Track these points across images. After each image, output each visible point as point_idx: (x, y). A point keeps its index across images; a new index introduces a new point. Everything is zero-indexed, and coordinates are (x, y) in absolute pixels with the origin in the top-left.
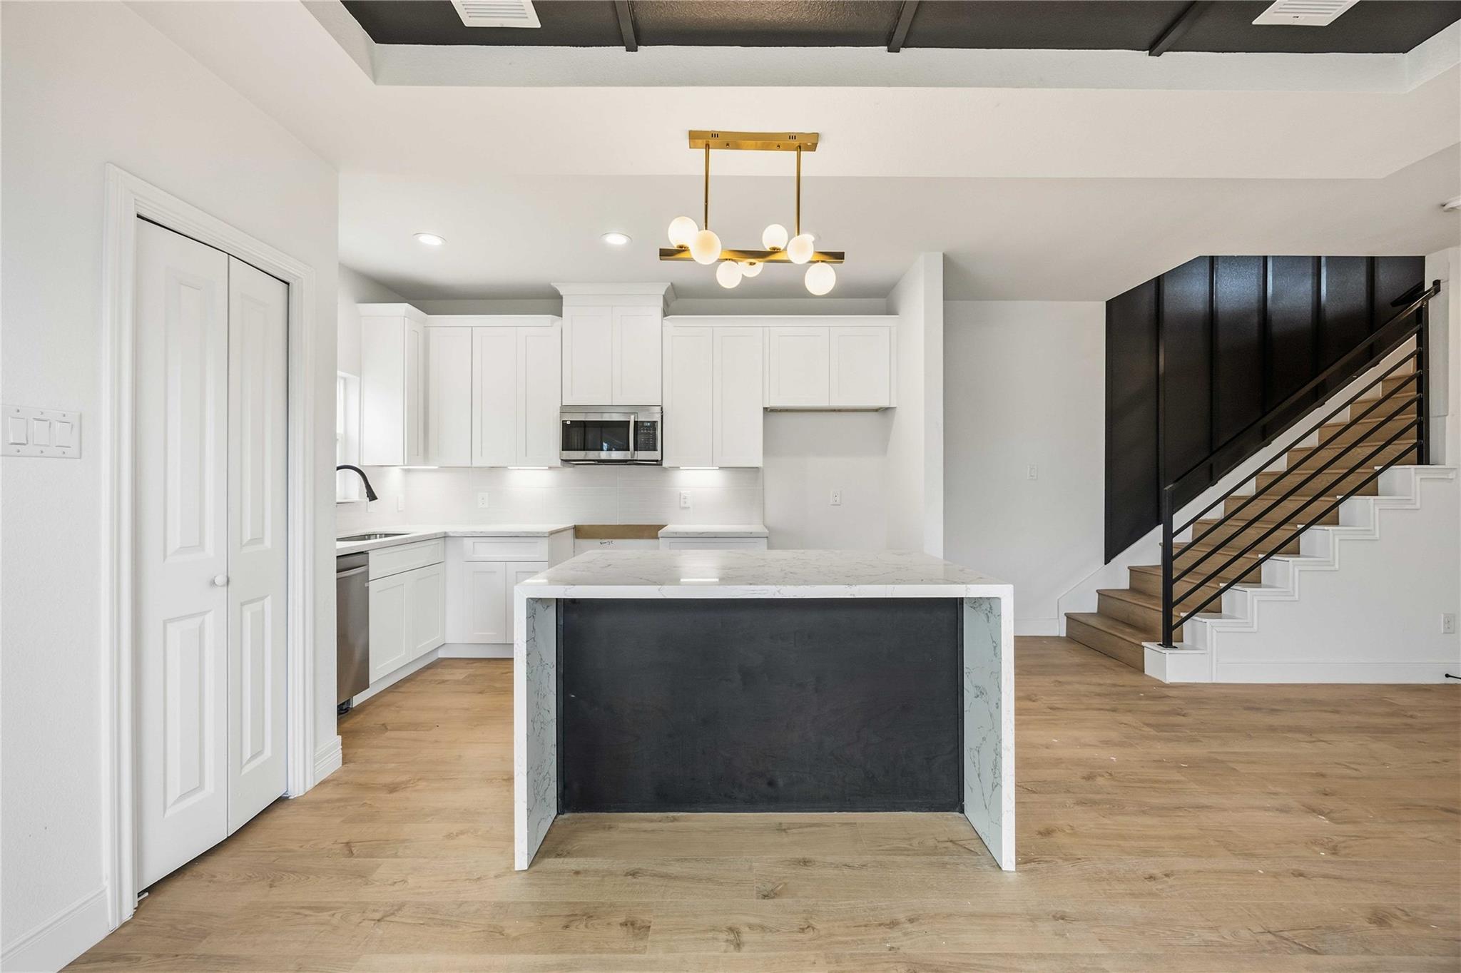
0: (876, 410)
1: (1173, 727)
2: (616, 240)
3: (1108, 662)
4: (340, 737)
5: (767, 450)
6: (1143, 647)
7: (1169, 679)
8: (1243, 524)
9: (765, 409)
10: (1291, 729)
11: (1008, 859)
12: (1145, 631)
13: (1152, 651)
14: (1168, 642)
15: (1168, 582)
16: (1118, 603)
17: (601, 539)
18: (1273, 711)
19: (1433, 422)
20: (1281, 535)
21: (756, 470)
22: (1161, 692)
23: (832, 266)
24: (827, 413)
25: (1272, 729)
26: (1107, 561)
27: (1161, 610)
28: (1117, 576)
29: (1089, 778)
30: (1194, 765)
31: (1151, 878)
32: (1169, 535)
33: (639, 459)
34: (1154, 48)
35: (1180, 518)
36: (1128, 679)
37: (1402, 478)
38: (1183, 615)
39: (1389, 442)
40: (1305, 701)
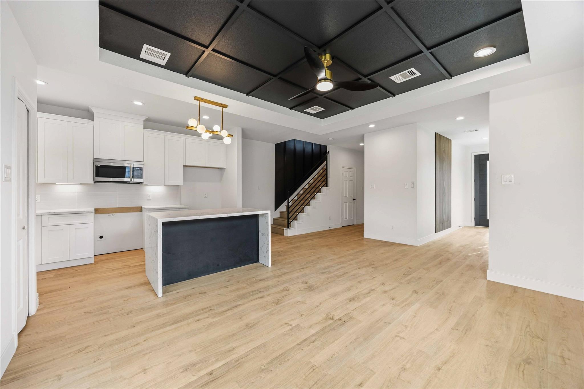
0: (218, 168)
1: (290, 243)
2: (138, 103)
3: (276, 235)
4: (38, 293)
5: (185, 180)
6: (284, 229)
7: (289, 235)
8: (301, 200)
9: (184, 166)
10: (308, 240)
11: (270, 265)
12: (284, 226)
13: (285, 230)
14: (288, 227)
15: (289, 213)
16: (278, 221)
17: (109, 213)
18: (306, 238)
19: (328, 178)
20: (307, 202)
21: (178, 186)
22: (288, 238)
23: (231, 138)
24: (200, 168)
25: (306, 240)
26: (275, 211)
27: (287, 220)
28: (277, 215)
29: (278, 253)
30: (294, 247)
31: (291, 262)
32: (289, 203)
33: (134, 181)
34: (291, 109)
35: (291, 199)
36: (282, 237)
37: (324, 189)
38: (291, 221)
39: (322, 182)
40: (311, 235)
